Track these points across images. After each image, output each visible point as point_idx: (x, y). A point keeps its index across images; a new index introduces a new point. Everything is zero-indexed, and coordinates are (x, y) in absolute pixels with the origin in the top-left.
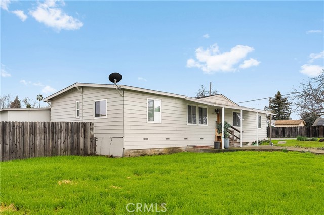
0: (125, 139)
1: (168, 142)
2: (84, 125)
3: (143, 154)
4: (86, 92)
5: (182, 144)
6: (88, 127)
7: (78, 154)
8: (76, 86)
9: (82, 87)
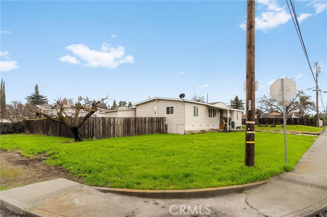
0: (186, 125)
1: (201, 127)
2: (162, 118)
3: (192, 133)
4: (160, 102)
5: (206, 128)
6: (164, 119)
7: (160, 133)
8: (156, 98)
9: (158, 99)
